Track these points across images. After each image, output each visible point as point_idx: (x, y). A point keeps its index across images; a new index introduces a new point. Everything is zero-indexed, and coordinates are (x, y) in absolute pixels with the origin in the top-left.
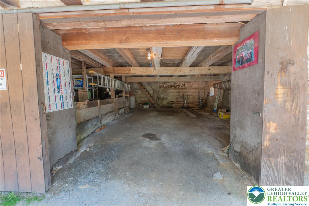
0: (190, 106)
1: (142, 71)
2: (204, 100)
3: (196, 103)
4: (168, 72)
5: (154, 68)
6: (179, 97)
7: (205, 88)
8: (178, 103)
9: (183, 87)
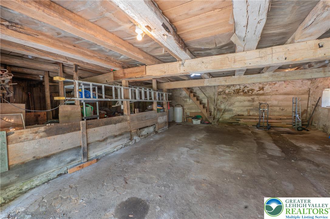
0: (274, 124)
1: (161, 71)
2: (305, 115)
3: (287, 119)
4: (207, 68)
5: (181, 63)
6: (252, 108)
7: (309, 91)
8: (251, 119)
9: (261, 92)
